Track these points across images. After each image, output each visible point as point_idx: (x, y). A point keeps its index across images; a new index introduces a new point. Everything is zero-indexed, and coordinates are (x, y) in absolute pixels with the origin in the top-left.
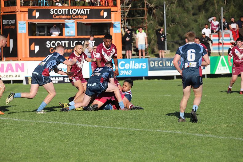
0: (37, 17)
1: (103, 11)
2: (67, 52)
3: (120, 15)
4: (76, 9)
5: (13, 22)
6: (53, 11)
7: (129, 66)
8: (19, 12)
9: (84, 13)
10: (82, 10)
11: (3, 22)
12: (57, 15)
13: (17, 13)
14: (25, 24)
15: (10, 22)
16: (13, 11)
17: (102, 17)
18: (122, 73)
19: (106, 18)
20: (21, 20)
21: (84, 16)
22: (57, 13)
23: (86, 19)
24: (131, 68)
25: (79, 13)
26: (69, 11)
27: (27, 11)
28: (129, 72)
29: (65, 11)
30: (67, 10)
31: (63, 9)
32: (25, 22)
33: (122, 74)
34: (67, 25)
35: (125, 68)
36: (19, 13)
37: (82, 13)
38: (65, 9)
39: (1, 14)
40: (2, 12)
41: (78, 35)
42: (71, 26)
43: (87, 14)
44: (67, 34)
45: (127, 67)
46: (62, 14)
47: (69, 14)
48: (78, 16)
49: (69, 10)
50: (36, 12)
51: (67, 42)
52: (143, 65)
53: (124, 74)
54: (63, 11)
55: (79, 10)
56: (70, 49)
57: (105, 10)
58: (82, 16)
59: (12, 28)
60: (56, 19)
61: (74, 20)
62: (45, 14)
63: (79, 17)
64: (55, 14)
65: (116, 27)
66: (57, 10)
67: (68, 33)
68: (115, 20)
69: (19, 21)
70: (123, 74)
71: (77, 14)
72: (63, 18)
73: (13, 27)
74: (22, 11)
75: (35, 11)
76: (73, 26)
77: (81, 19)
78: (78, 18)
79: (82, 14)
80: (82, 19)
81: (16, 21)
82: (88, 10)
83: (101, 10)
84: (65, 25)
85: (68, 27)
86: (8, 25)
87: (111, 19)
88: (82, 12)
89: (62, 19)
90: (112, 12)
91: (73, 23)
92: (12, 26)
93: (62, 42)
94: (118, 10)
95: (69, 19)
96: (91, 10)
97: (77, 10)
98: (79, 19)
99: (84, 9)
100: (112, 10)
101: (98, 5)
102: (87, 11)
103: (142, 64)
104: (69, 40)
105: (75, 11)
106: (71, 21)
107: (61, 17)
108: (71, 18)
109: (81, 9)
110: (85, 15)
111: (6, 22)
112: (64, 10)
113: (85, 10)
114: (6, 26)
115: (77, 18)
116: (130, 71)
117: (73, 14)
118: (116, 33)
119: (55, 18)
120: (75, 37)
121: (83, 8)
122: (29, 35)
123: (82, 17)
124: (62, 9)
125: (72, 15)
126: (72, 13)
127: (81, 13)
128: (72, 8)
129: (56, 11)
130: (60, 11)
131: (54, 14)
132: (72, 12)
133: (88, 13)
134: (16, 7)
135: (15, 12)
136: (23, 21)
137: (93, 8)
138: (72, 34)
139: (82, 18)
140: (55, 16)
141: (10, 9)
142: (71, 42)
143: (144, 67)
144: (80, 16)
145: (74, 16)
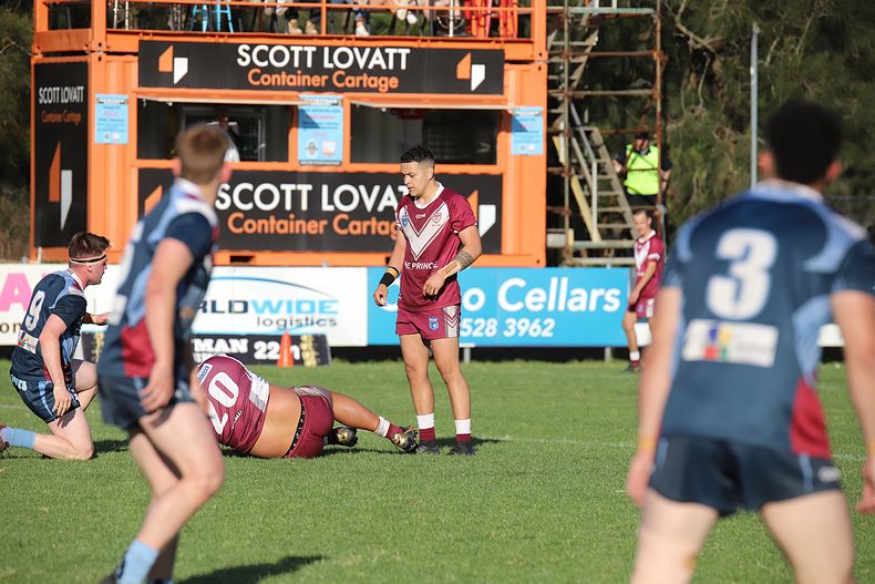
0: (177, 79)
1: (468, 58)
2: (304, 231)
3: (544, 76)
4: (351, 48)
5: (73, 95)
6: (250, 53)
7: (543, 297)
8: (101, 54)
9: (384, 67)
10: (378, 53)
11: (37, 97)
12: (264, 70)
13: (93, 59)
14: (125, 107)
15: (63, 95)
16: (76, 48)
17: (463, 87)
18: (512, 327)
19: (482, 89)
20: (106, 90)
21: (386, 79)
22: (265, 64)
23: (390, 90)
24: (551, 307)
25: (361, 65)
26: (318, 55)
27: (136, 50)
28: (544, 327)
29: (303, 55)
30: (310, 50)
31: (292, 48)
32: (126, 97)
33: (513, 333)
34: (308, 117)
35: (525, 307)
36: (100, 59)
37: (377, 67)
38: (300, 48)
39: (33, 62)
40: (37, 51)
41: (353, 160)
42: (324, 121)
43: (396, 71)
44: (307, 152)
45: (535, 304)
46: (289, 69)
47: (318, 68)
48: (359, 78)
49: (320, 50)
50: (176, 55)
51: (305, 188)
52: (608, 298)
53: (521, 334)
54: (292, 53)
55: (362, 50)
56: (318, 221)
57: (477, 57)
58: (375, 79)
59: (72, 123)
60: (261, 87)
61: (340, 96)
62: (214, 64)
63: (361, 82)
64: (257, 67)
65: (522, 129)
66: (266, 48)
67: (312, 148)
68: (521, 101)
69: (100, 92)
70: (518, 331)
71: (354, 70)
72: (294, 84)
73: (76, 118)
74: (111, 50)
75: (170, 50)
76: (332, 121)
77: (369, 90)
78: (358, 85)
79: (377, 71)
80: (376, 90)
81: (86, 92)
82: (404, 52)
83: (461, 54)
84: (301, 114)
85: (313, 125)
86: (57, 107)
87: (502, 93)
88: (378, 59)
89: (287, 88)
90: (507, 66)
91: (335, 108)
92: (72, 115)
93: (282, 187)
94: (537, 58)
95: (319, 90)
96: (415, 55)
97: (356, 50)
98: (361, 89)
99: (387, 50)
100: (508, 57)
101: (451, 35)
102: (397, 57)
103: (602, 292)
104: (315, 178)
105: (343, 58)
106: (329, 98)
107: (283, 79)
108: (329, 87)
109: (373, 50)
110: (388, 73)
111: (49, 94)
112: (297, 50)
113: (391, 52)
114: (48, 112)
115: (353, 85)
116: (546, 322)
117: (336, 68)
118: (522, 156)
119: (257, 83)
120: (341, 170)
121: (382, 44)
122: (140, 155)
123: (377, 81)
124: (288, 47)
125: (330, 72)
126: (331, 66)
127: (371, 66)
128: (334, 43)
129: (263, 56)
130: (279, 56)
131: (252, 65)
132: (331, 61)
133: (403, 66)
134: (90, 30)
135: (83, 53)
136: (118, 93)
137: (423, 45)
138: (330, 154)
139: (375, 85)
140: (256, 77)
141: (65, 40)
142: (325, 188)
143: (611, 304)
144: (365, 77)
145: (341, 79)
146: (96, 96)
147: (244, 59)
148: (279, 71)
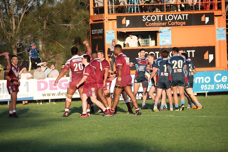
0: (127, 25)
1: (204, 15)
3: (225, 19)
4: (173, 15)
5: (100, 31)
6: (146, 18)
7: (226, 78)
9: (182, 19)
11: (91, 32)
12: (150, 22)
13: (105, 22)
14: (114, 34)
15: (98, 31)
16: (101, 19)
19: (208, 23)
20: (108, 30)
22: (150, 20)
23: (183, 25)
27: (116, 19)
30: (162, 16)
31: (157, 16)
32: (114, 31)
33: (219, 88)
35: (222, 81)
36: (107, 21)
37: (180, 19)
38: (159, 16)
39: (90, 23)
40: (91, 20)
42: (166, 34)
43: (185, 20)
44: (162, 43)
45: (224, 80)
46: (156, 21)
47: (164, 20)
49: (164, 16)
50: (126, 19)
53: (221, 88)
54: (157, 17)
57: (207, 15)
58: (179, 22)
59: (100, 39)
60: (149, 27)
61: (170, 28)
62: (136, 21)
63: (176, 23)
64: (148, 21)
66: (150, 16)
68: (219, 26)
71: (174, 20)
72: (158, 25)
73: (101, 37)
74: (110, 19)
76: (168, 34)
80: (180, 25)
81: (104, 31)
82: (187, 15)
83: (202, 15)
86: (96, 35)
87: (214, 24)
88: (180, 17)
89: (156, 26)
90: (215, 17)
91: (169, 31)
92: (100, 37)
93: (156, 52)
94: (223, 14)
95: (164, 26)
96: (190, 15)
97: (174, 15)
98: (176, 25)
99: (182, 15)
100: (215, 14)
101: (200, 9)
102: (185, 16)
105: (171, 17)
106: (167, 28)
107: (155, 24)
108: (167, 25)
109: (178, 15)
110: (183, 21)
111: (94, 32)
112: (158, 16)
114: (94, 36)
115: (173, 24)
117: (169, 20)
118: (220, 41)
120: (171, 47)
121: (181, 13)
124: (156, 15)
125: (167, 21)
126: (167, 20)
127: (178, 19)
128: (168, 13)
129: (149, 18)
130: (153, 18)
131: (146, 21)
132: (167, 18)
133: (187, 19)
134: (104, 14)
135: (102, 20)
136: (112, 30)
137: (192, 13)
138: (168, 43)
139: (179, 24)
140: (148, 24)
141: (98, 17)
144: (177, 22)
145: (170, 23)
146: (106, 31)
147: (144, 19)
148: (154, 22)
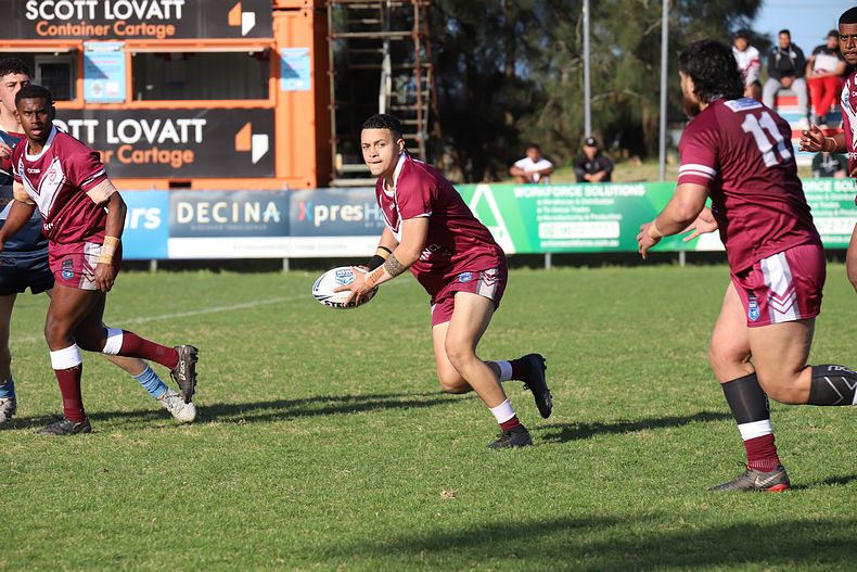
1: (239, 6)
3: (310, 21)
6: (37, 8)
9: (161, 17)
10: (155, 4)
12: (51, 22)
17: (236, 31)
19: (254, 33)
21: (163, 27)
22: (51, 17)
23: (167, 37)
25: (140, 14)
26: (100, 8)
29: (86, 8)
30: (92, 4)
31: (75, 3)
34: (91, 62)
37: (155, 17)
38: (83, 3)
41: (135, 98)
42: (107, 65)
43: (173, 20)
44: (94, 93)
46: (74, 20)
47: (100, 19)
48: (138, 27)
49: (101, 3)
51: (91, 124)
54: (76, 7)
55: (140, 2)
56: (104, 152)
58: (153, 27)
60: (48, 37)
61: (122, 43)
63: (140, 30)
64: (44, 20)
67: (97, 89)
68: (289, 44)
71: (134, 20)
72: (78, 33)
77: (148, 37)
78: (137, 33)
79: (155, 21)
80: (154, 37)
82: (179, 4)
83: (231, 4)
84: (86, 60)
87: (272, 36)
88: (155, 11)
89: (72, 37)
90: (276, 13)
91: (117, 53)
93: (71, 122)
94: (304, 5)
95: (101, 38)
96: (189, 5)
98: (140, 36)
99: (163, 3)
100: (279, 5)
102: (173, 8)
104: (101, 114)
105: (123, 10)
106: (111, 45)
107: (68, 29)
108: (111, 36)
109: (150, 2)
110: (165, 22)
112: (80, 4)
113: (167, 4)
115: (132, 33)
117: (117, 19)
118: (292, 91)
119: (45, 34)
120: (125, 107)
123: (154, 29)
124: (72, 1)
125: (111, 22)
126: (112, 17)
127: (148, 17)
129: (49, 10)
130: (64, 10)
131: (40, 18)
132: (112, 13)
133: (179, 15)
138: (113, 94)
139: (153, 33)
140: (44, 28)
142: (110, 123)
144: (144, 26)
145: (121, 28)
147: (33, 14)
